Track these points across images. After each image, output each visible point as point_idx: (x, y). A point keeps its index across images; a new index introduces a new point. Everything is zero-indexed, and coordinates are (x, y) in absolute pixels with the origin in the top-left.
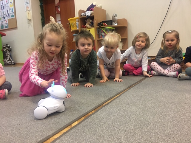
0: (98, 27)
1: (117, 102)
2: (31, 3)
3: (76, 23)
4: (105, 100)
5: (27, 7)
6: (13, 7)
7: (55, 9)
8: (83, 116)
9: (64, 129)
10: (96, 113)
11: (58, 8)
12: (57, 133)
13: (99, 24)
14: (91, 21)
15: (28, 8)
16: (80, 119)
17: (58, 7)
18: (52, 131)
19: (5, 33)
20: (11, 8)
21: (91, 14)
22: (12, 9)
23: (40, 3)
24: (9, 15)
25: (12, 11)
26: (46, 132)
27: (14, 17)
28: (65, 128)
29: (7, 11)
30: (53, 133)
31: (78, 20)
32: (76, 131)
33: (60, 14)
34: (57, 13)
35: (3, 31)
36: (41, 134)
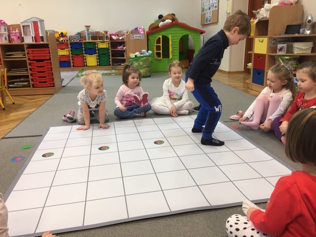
24: (213, 5)
27: (217, 8)
35: (207, 26)
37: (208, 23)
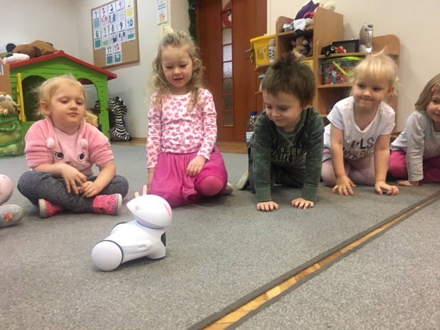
0: (323, 56)
1: (378, 249)
2: (169, 6)
3: (270, 48)
4: (345, 239)
5: (162, 16)
6: (132, 16)
7: (222, 17)
8: (294, 276)
9: (249, 301)
10: (325, 270)
11: (229, 15)
12: (233, 311)
13: (325, 50)
14: (305, 42)
15: (164, 17)
16: (286, 283)
17: (229, 13)
18: (220, 302)
19: (114, 72)
20: (128, 18)
21: (306, 26)
22: (131, 21)
23: (190, 5)
24: (124, 33)
25: (131, 25)
26: (208, 305)
27: (134, 38)
28: (252, 299)
29: (121, 25)
30: (224, 309)
31: (275, 42)
32: (280, 311)
33: (231, 30)
34: (224, 26)
35: (111, 69)
36: (196, 307)
37: (114, 63)
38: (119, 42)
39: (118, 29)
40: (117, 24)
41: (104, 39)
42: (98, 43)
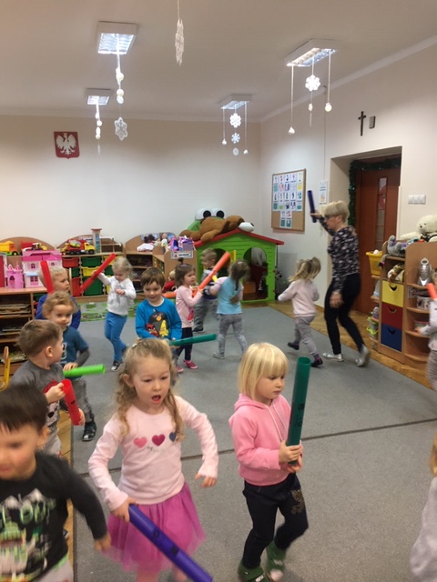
2: (328, 191)
6: (302, 191)
7: (378, 199)
15: (324, 198)
17: (384, 196)
20: (299, 191)
22: (300, 194)
23: (350, 185)
24: (295, 203)
25: (300, 197)
27: (301, 210)
29: (293, 195)
37: (286, 227)
38: (291, 209)
39: (290, 198)
40: (290, 193)
41: (280, 204)
42: (275, 206)
